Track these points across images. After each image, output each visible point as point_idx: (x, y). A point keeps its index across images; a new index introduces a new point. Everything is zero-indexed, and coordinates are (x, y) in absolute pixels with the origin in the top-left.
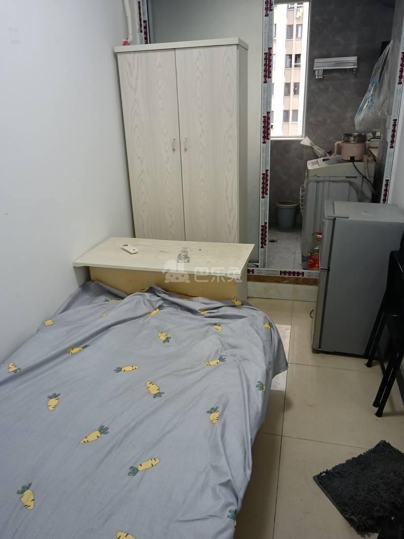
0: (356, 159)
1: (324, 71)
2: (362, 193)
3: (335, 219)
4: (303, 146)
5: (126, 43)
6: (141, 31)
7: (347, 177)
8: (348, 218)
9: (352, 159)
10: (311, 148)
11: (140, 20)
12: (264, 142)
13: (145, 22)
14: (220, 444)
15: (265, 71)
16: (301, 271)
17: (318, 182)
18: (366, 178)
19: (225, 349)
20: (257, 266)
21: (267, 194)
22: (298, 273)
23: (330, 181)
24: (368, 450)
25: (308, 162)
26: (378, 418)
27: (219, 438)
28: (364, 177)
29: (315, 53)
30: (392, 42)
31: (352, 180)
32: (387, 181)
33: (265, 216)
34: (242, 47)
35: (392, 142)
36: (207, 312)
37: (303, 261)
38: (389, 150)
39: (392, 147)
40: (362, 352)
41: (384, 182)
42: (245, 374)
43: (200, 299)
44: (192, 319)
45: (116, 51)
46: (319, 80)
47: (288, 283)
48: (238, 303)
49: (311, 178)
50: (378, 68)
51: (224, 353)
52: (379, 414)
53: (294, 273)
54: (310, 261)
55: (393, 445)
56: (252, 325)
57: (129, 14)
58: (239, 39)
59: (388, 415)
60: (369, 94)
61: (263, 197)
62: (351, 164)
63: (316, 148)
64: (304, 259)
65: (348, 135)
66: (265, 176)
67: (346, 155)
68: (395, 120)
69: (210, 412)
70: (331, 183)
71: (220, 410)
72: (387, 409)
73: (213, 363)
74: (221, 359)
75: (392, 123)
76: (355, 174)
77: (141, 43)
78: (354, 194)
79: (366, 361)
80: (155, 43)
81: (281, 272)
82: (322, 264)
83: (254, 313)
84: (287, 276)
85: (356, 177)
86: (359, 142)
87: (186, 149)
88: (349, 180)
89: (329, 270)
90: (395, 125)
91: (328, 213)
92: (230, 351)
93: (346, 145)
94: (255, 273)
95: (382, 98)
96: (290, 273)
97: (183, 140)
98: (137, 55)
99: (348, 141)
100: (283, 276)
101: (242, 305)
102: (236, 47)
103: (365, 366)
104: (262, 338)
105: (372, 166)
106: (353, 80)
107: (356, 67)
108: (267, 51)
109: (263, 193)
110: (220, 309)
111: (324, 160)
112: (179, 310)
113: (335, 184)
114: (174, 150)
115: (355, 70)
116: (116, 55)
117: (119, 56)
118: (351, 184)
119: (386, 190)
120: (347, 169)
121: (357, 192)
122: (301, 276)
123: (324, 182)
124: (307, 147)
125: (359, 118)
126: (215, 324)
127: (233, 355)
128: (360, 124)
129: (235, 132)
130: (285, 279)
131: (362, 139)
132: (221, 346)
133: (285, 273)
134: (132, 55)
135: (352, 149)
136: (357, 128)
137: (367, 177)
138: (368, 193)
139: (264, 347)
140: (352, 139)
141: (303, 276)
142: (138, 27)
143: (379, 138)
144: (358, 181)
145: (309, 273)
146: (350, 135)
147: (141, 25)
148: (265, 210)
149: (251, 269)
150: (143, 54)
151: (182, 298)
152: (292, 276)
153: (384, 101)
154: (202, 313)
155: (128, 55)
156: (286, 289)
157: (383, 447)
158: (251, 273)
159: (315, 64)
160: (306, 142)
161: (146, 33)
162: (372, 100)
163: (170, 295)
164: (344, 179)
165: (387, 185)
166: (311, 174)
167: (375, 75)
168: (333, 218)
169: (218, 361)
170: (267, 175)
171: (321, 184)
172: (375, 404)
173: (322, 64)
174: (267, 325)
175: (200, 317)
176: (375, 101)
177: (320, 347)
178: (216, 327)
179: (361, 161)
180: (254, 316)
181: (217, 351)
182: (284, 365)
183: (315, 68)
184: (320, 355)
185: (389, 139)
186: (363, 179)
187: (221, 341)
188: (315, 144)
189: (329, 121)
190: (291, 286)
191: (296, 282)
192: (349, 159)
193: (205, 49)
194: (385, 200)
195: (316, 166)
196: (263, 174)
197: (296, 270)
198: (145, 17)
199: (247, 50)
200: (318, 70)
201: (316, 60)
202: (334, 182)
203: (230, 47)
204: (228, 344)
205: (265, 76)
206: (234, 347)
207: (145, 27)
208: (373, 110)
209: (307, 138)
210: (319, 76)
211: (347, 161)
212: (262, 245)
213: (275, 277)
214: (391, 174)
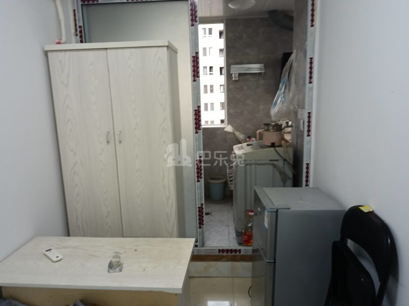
0: (276, 144)
1: (240, 74)
2: (285, 173)
3: (277, 210)
4: (227, 132)
5: (59, 43)
6: (77, 35)
7: (271, 160)
8: (289, 209)
9: (273, 145)
10: (233, 133)
11: (76, 25)
12: (197, 133)
13: (80, 27)
15: (194, 71)
16: (238, 248)
17: (245, 165)
20: (197, 246)
21: (201, 178)
22: (236, 251)
23: (256, 164)
25: (234, 147)
28: (285, 160)
29: (231, 61)
30: (295, 51)
31: (275, 162)
32: (308, 164)
33: (201, 198)
34: (171, 50)
35: (309, 131)
38: (306, 138)
39: (309, 135)
41: (305, 166)
45: (46, 49)
46: (235, 81)
47: (226, 261)
50: (286, 71)
53: (231, 251)
54: (245, 237)
57: (62, 17)
58: (169, 42)
60: (281, 92)
61: (198, 181)
62: (273, 149)
63: (237, 134)
64: (239, 234)
65: (267, 125)
66: (199, 162)
67: (268, 142)
68: (309, 113)
70: (257, 166)
75: (307, 115)
76: (277, 157)
77: (77, 42)
80: (85, 42)
81: (219, 250)
84: (225, 254)
85: (278, 160)
87: (120, 142)
88: (273, 163)
89: (275, 263)
90: (309, 117)
93: (266, 133)
94: (195, 253)
95: (291, 94)
96: (227, 251)
97: (117, 133)
98: (67, 53)
99: (268, 130)
100: (221, 254)
102: (165, 49)
105: (291, 151)
106: (262, 82)
107: (264, 71)
108: (194, 55)
109: (198, 177)
111: (248, 145)
113: (261, 166)
114: (108, 142)
115: (263, 74)
116: (46, 53)
117: (49, 54)
118: (274, 166)
120: (270, 153)
121: (280, 173)
122: (238, 253)
123: (251, 165)
124: (229, 133)
125: (274, 111)
128: (276, 116)
129: (169, 125)
130: (223, 257)
131: (278, 128)
133: (223, 251)
134: (63, 53)
135: (272, 136)
136: (273, 119)
137: (288, 160)
138: (290, 173)
140: (271, 128)
141: (240, 253)
142: (73, 31)
144: (280, 164)
145: (246, 250)
146: (269, 125)
147: (76, 30)
148: (201, 192)
150: (74, 53)
152: (229, 254)
153: (294, 96)
155: (59, 53)
159: (232, 69)
160: (229, 129)
161: (81, 37)
162: (284, 97)
164: (268, 162)
165: (308, 168)
168: (275, 210)
170: (201, 162)
171: (248, 167)
173: (236, 70)
176: (286, 97)
179: (280, 146)
183: (231, 73)
185: (305, 129)
186: (284, 162)
188: (237, 130)
189: (245, 113)
190: (229, 264)
191: (234, 259)
192: (270, 144)
193: (136, 50)
195: (242, 151)
197: (234, 248)
198: (80, 23)
199: (177, 53)
200: (235, 74)
201: (232, 66)
202: (259, 164)
203: (160, 49)
205: (194, 76)
207: (81, 32)
208: (286, 104)
209: (229, 126)
210: (235, 77)
211: (269, 147)
212: (200, 225)
213: (214, 256)
214: (310, 158)
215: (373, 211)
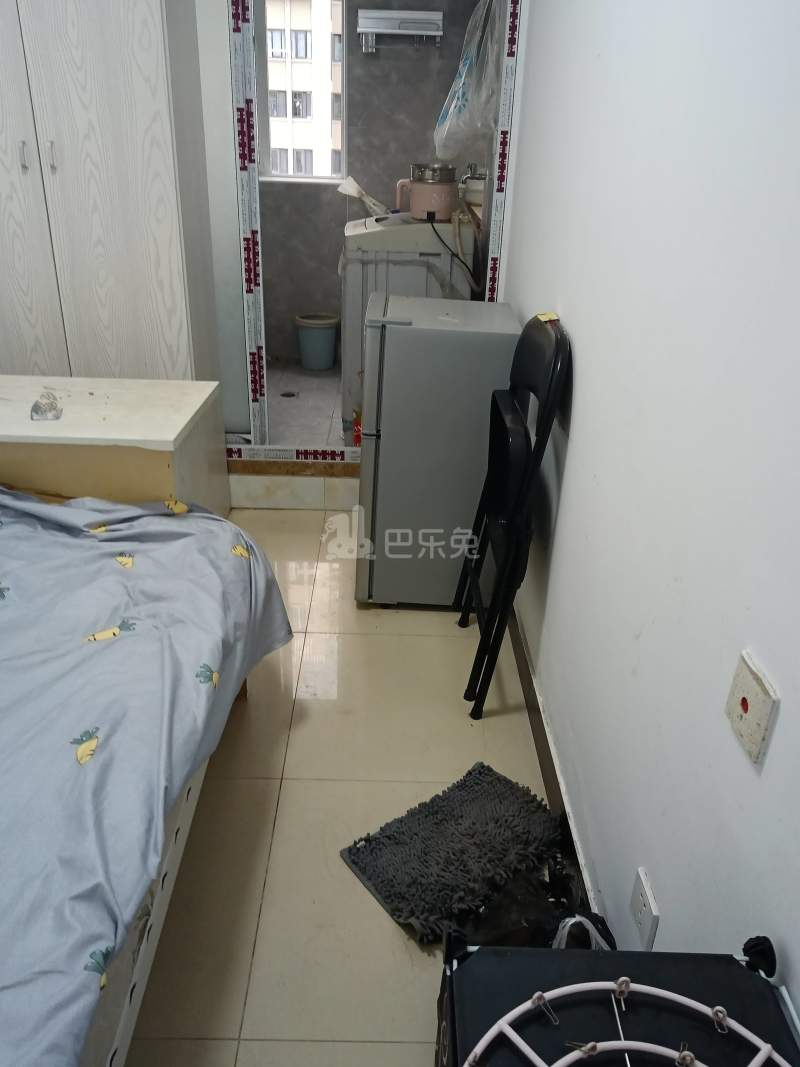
0: (437, 217)
1: (379, 37)
2: (452, 287)
3: (384, 327)
4: (345, 198)
7: (421, 254)
8: (410, 324)
9: (431, 218)
10: (360, 201)
12: (244, 168)
14: (89, 808)
16: (338, 449)
17: (364, 263)
18: (457, 256)
19: (136, 604)
20: (248, 442)
21: (258, 285)
22: (333, 454)
23: (388, 262)
24: (450, 785)
25: (348, 224)
26: (476, 722)
27: (88, 796)
28: (454, 255)
31: (431, 260)
32: (495, 260)
33: (257, 332)
35: (501, 178)
36: (103, 529)
37: (345, 430)
38: (497, 196)
39: (501, 190)
40: (450, 602)
41: (490, 264)
42: (172, 653)
43: (89, 501)
44: (65, 546)
46: (368, 55)
47: (313, 475)
48: (180, 508)
49: (351, 255)
50: (475, 28)
51: (133, 612)
52: (477, 714)
53: (324, 454)
54: (352, 428)
55: (499, 768)
56: (203, 551)
59: (493, 713)
60: (458, 85)
61: (250, 291)
62: (429, 225)
63: (369, 201)
64: (347, 425)
65: (421, 167)
66: (250, 245)
67: (420, 210)
68: (504, 133)
69: (79, 742)
70: (391, 265)
71: (101, 735)
72: (490, 702)
73: (108, 634)
74: (125, 626)
75: (499, 138)
76: (438, 248)
78: (436, 286)
79: (458, 616)
81: (298, 453)
82: (367, 427)
83: (213, 526)
84: (311, 460)
85: (439, 255)
86: (441, 182)
87: (53, 168)
88: (426, 261)
89: (378, 437)
90: (504, 144)
91: (373, 314)
92: (145, 608)
93: (418, 186)
94: (245, 457)
95: (484, 93)
96: (315, 454)
97: (45, 146)
99: (421, 180)
100: (302, 460)
101: (190, 511)
103: (457, 626)
104: (222, 578)
105: (468, 233)
106: (435, 63)
107: (441, 33)
109: (249, 281)
110: (135, 523)
111: (377, 220)
112: (39, 528)
113: (397, 267)
114: (25, 167)
115: (438, 40)
118: (430, 268)
119: (493, 280)
120: (422, 237)
121: (442, 284)
122: (338, 460)
123: (376, 262)
124: (351, 199)
125: (441, 133)
126: (122, 554)
127: (154, 616)
128: (445, 146)
129: (164, 131)
130: (307, 466)
131: (447, 176)
132: (126, 598)
133: (306, 454)
135: (430, 197)
136: (439, 154)
137: (460, 255)
138: (464, 285)
139: (224, 595)
140: (428, 174)
141: (343, 459)
143: (481, 178)
144: (443, 263)
145: (352, 453)
146: (426, 167)
148: (257, 319)
149: (235, 447)
151: (47, 502)
152: (320, 460)
153: (488, 101)
154: (93, 532)
156: (309, 486)
157: (481, 777)
158: (235, 457)
159: (361, 21)
160: (349, 187)
162: (464, 95)
163: (17, 497)
164: (417, 257)
165: (494, 269)
166: (351, 246)
167: (468, 43)
168: (380, 325)
169: (117, 630)
170: (256, 244)
171: (371, 268)
172: (468, 696)
173: (370, 23)
174: (240, 550)
175: (87, 542)
176: (469, 96)
177: (370, 597)
178: (120, 559)
179: (449, 221)
180: (211, 532)
181: (116, 609)
182: (283, 633)
183: (359, 30)
184: (373, 612)
185: (496, 173)
186: (452, 260)
187: (126, 587)
188: (369, 194)
189: (393, 146)
190: (319, 481)
191: (329, 471)
192: (425, 217)
194: (491, 299)
195: (362, 230)
196: (245, 239)
197: (329, 448)
200: (366, 34)
201: (361, 13)
202: (396, 263)
204: (143, 593)
206: (157, 598)
208: (466, 115)
209: (351, 180)
210: (368, 47)
211: (422, 221)
212: (254, 396)
213: (287, 464)
214: (500, 248)
215: (558, 320)
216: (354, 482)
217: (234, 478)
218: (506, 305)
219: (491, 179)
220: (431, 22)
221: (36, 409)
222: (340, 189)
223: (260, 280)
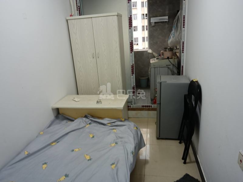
0: (169, 58)
1: (155, 23)
2: (173, 71)
3: (161, 83)
4: (149, 53)
5: (71, 16)
6: (78, 10)
7: (167, 65)
8: (166, 82)
9: (168, 58)
10: (152, 54)
11: (77, 6)
12: (131, 53)
13: (79, 6)
14: (116, 177)
15: (130, 24)
16: (150, 105)
17: (155, 68)
18: (174, 65)
19: (118, 139)
20: (132, 104)
21: (134, 74)
22: (149, 106)
23: (159, 67)
24: (180, 178)
25: (151, 60)
26: (185, 165)
27: (115, 175)
28: (173, 65)
29: (151, 16)
30: (180, 11)
31: (169, 66)
32: (182, 66)
33: (134, 83)
34: (119, 16)
35: (183, 50)
36: (110, 124)
37: (151, 101)
38: (182, 54)
40: (177, 137)
41: (181, 67)
42: (126, 148)
43: (107, 119)
44: (103, 128)
45: (67, 19)
46: (153, 26)
47: (145, 110)
48: (123, 120)
49: (152, 66)
50: (176, 21)
51: (117, 141)
52: (185, 163)
53: (148, 106)
54: (154, 101)
55: (190, 175)
56: (129, 128)
57: (72, 4)
58: (118, 13)
59: (188, 163)
60: (173, 32)
61: (132, 75)
62: (168, 60)
63: (154, 53)
64: (152, 100)
65: (166, 48)
66: (132, 67)
67: (166, 57)
68: (183, 42)
69: (112, 165)
71: (116, 163)
72: (188, 160)
73: (113, 145)
74: (116, 143)
75: (182, 43)
76: (170, 64)
77: (78, 15)
78: (170, 72)
79: (179, 141)
80: (83, 15)
81: (142, 106)
82: (158, 102)
83: (130, 123)
84: (145, 107)
85: (170, 65)
86: (170, 51)
87: (98, 57)
88: (168, 67)
89: (160, 104)
90: (183, 44)
91: (158, 80)
92: (120, 140)
94: (131, 107)
96: (146, 106)
97: (97, 54)
98: (76, 20)
99: (166, 51)
100: (143, 107)
101: (125, 120)
102: (116, 16)
103: (179, 144)
104: (133, 134)
105: (176, 60)
106: (167, 26)
107: (168, 20)
108: (130, 17)
109: (132, 73)
110: (116, 123)
111: (157, 59)
112: (98, 124)
114: (93, 58)
115: (167, 22)
116: (67, 21)
117: (68, 21)
118: (168, 68)
119: (182, 70)
120: (166, 62)
121: (171, 71)
122: (150, 107)
123: (157, 67)
124: (150, 53)
125: (169, 41)
126: (114, 129)
127: (121, 141)
128: (170, 44)
129: (118, 49)
130: (144, 109)
131: (171, 50)
132: (116, 138)
133: (144, 106)
134: (74, 20)
135: (168, 54)
136: (169, 45)
138: (176, 71)
139: (134, 137)
140: (167, 50)
142: (76, 8)
143: (178, 49)
144: (171, 67)
145: (154, 106)
146: (167, 48)
147: (77, 8)
148: (134, 80)
149: (129, 105)
150: (79, 20)
151: (99, 119)
152: (147, 107)
153: (179, 34)
154: (108, 125)
155: (72, 20)
156: (145, 113)
157: (187, 176)
158: (129, 107)
159: (151, 20)
160: (150, 51)
161: (79, 11)
162: (174, 34)
163: (94, 118)
164: (166, 66)
165: (182, 68)
166: (152, 65)
167: (174, 24)
169: (115, 144)
170: (133, 66)
172: (183, 159)
173: (153, 20)
174: (135, 128)
175: (107, 127)
176: (175, 34)
177: (159, 137)
178: (114, 130)
179: (172, 58)
180: (129, 124)
181: (114, 140)
182: (144, 145)
183: (151, 22)
184: (160, 140)
185: (182, 49)
187: (116, 136)
188: (154, 52)
189: (159, 43)
190: (146, 112)
191: (149, 110)
192: (167, 58)
193: (104, 17)
194: (182, 74)
195: (154, 61)
197: (148, 105)
198: (79, 5)
199: (122, 16)
200: (153, 22)
201: (151, 18)
202: (161, 67)
203: (114, 16)
204: (119, 137)
205: (130, 27)
206: (122, 138)
207: (79, 9)
208: (174, 38)
209: (150, 50)
210: (153, 24)
211: (166, 59)
212: (133, 95)
213: (140, 108)
214: (184, 63)
215: (197, 81)
216: (155, 112)
217: (130, 112)
218: (186, 76)
219: (180, 49)
220: (166, 18)
221: (97, 102)
222: (148, 52)
223: (134, 73)
